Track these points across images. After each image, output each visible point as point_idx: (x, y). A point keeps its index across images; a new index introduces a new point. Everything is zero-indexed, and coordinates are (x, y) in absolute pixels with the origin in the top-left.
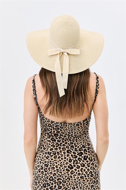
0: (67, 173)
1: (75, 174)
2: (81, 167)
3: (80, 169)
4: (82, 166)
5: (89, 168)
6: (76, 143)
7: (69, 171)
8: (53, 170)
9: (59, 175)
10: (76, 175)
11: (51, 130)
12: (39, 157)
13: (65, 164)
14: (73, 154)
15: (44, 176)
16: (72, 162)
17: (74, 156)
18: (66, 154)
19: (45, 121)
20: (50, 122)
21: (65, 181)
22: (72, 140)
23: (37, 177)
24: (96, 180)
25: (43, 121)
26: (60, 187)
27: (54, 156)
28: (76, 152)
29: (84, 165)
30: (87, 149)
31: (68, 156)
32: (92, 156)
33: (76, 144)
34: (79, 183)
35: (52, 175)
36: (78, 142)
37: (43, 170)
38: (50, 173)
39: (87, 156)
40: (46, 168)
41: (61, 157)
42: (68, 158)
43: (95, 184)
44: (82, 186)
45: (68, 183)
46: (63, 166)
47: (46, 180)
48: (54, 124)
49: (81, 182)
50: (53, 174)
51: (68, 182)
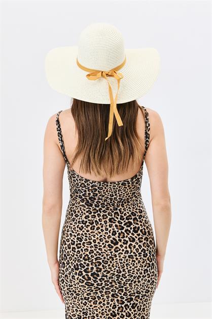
0: (110, 250)
1: (121, 251)
2: (129, 243)
3: (128, 245)
4: (130, 241)
5: (141, 244)
6: (122, 208)
7: (112, 247)
8: (89, 246)
9: (97, 252)
10: (122, 254)
11: (85, 191)
12: (68, 228)
13: (106, 238)
14: (118, 224)
15: (75, 253)
16: (117, 235)
17: (119, 227)
18: (108, 224)
19: (77, 179)
20: (83, 180)
21: (106, 261)
22: (116, 205)
23: (65, 255)
24: (151, 263)
25: (73, 179)
26: (99, 270)
27: (91, 226)
28: (122, 221)
29: (134, 240)
30: (138, 217)
31: (110, 227)
32: (145, 228)
33: (122, 210)
34: (126, 264)
35: (88, 253)
36: (125, 207)
37: (75, 246)
38: (85, 250)
39: (139, 227)
40: (79, 242)
41: (101, 228)
42: (110, 230)
43: (150, 268)
44: (131, 269)
45: (111, 264)
46: (104, 240)
47: (78, 260)
48: (89, 183)
49: (130, 264)
50: (89, 251)
51: (111, 262)
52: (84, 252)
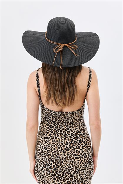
0: (64, 154)
31: (64, 140)
48: (52, 112)
52: (48, 156)
